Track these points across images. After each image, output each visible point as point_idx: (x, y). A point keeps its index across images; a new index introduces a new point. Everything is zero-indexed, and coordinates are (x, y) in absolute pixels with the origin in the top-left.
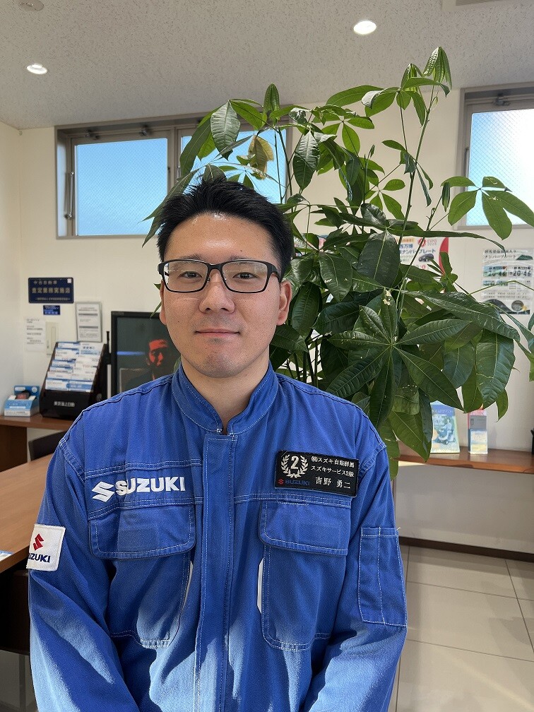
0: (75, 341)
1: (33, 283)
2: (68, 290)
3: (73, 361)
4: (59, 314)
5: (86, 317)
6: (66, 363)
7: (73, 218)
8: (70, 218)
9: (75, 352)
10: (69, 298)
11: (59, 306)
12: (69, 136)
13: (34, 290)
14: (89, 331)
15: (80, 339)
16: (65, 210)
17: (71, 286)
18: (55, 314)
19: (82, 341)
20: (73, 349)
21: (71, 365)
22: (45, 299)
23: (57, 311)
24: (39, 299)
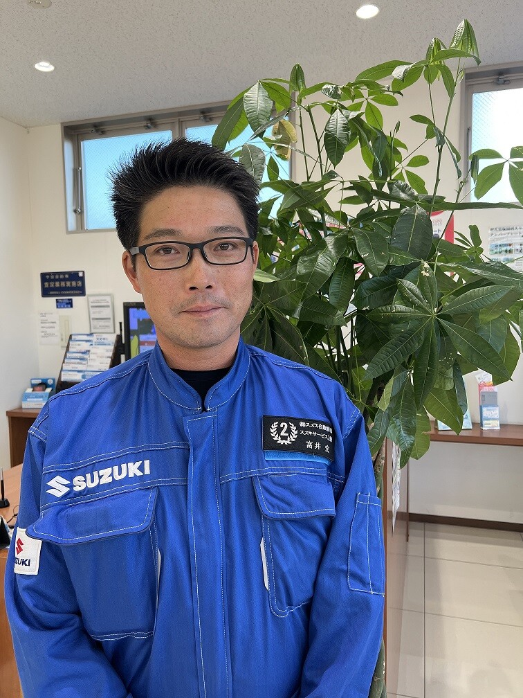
0: (88, 333)
1: (45, 277)
2: (80, 284)
3: (87, 352)
4: (72, 307)
5: (98, 309)
6: (80, 355)
7: (82, 213)
8: (79, 212)
9: (90, 343)
10: (81, 291)
11: (71, 300)
12: (75, 132)
13: (46, 284)
14: (102, 323)
15: (93, 331)
16: (73, 205)
17: (82, 279)
18: (67, 307)
19: (95, 333)
20: (87, 341)
21: (85, 356)
22: (57, 293)
23: (70, 304)
24: (51, 293)
